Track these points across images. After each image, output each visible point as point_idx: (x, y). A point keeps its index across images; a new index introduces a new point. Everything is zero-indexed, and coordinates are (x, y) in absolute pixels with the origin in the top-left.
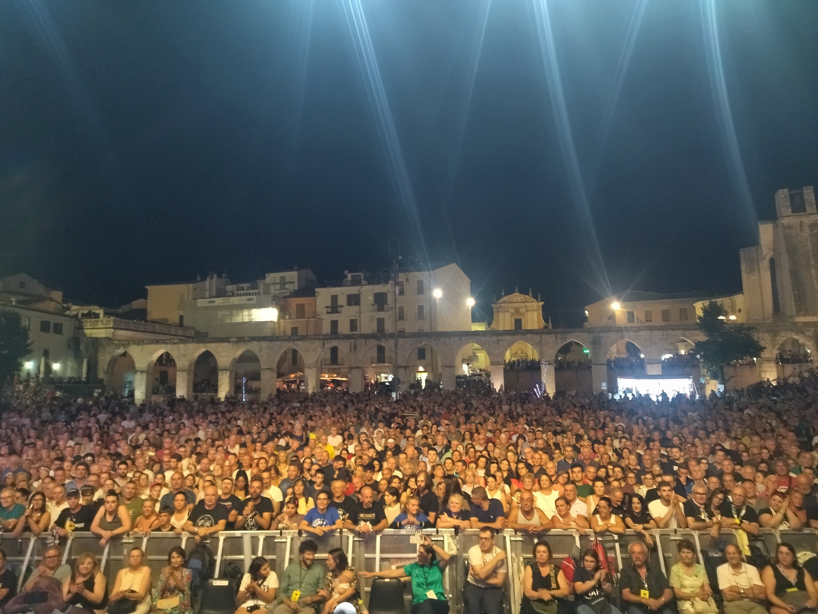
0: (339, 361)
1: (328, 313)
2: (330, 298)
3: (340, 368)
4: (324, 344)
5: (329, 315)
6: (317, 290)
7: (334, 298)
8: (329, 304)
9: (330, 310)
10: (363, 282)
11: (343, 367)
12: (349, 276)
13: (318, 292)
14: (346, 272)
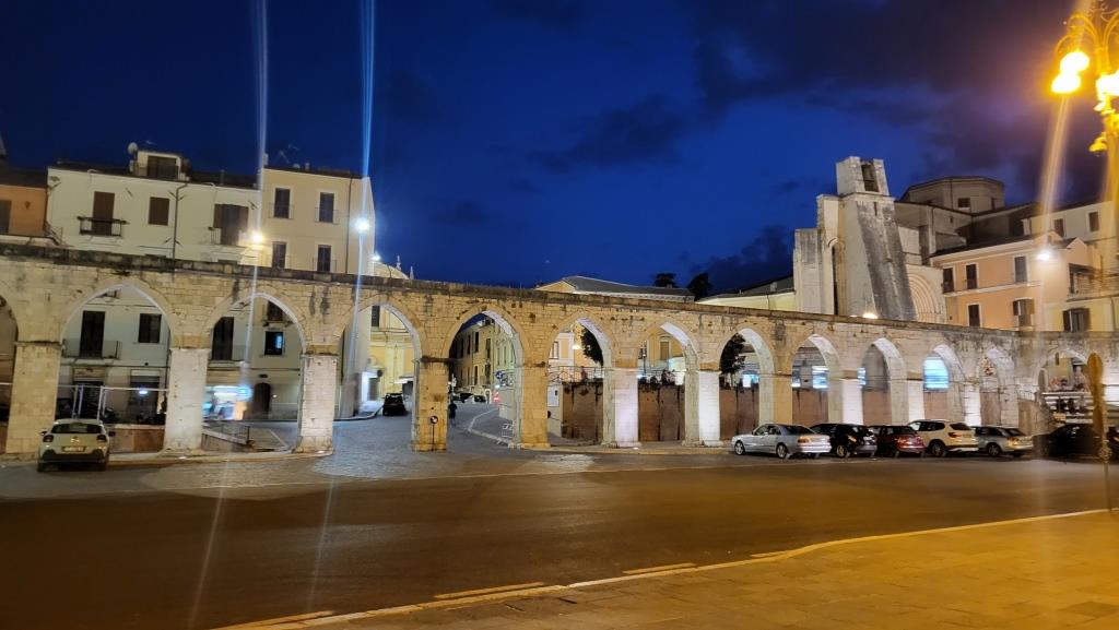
0: (107, 349)
1: (83, 232)
2: (92, 197)
3: (107, 366)
4: (236, 289)
5: (87, 237)
6: (52, 172)
7: (104, 202)
8: (89, 212)
9: (88, 226)
10: (182, 176)
11: (116, 362)
12: (143, 157)
13: (55, 179)
14: (132, 147)
